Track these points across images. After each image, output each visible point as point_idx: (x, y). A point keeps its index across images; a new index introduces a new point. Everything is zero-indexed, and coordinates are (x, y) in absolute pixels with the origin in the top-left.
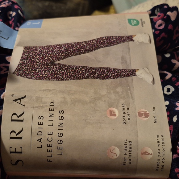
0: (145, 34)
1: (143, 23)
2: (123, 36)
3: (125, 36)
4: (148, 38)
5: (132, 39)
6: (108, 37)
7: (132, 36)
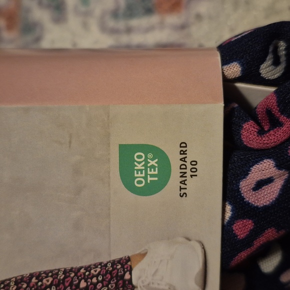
0: (189, 239)
1: (189, 169)
2: (88, 268)
3: (96, 266)
4: (198, 266)
5: (127, 276)
6: (16, 283)
7: (128, 259)
